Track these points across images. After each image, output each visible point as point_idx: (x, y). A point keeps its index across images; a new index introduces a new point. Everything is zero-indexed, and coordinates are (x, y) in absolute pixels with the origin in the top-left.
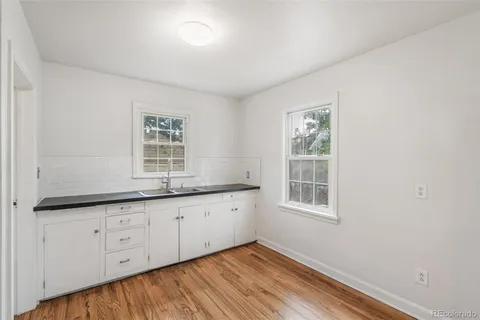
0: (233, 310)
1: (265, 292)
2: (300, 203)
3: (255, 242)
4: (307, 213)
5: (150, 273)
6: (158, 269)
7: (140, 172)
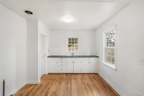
0: (77, 86)
1: (88, 85)
2: (108, 63)
3: (98, 73)
4: (108, 66)
5: (67, 74)
6: (69, 73)
7: (67, 51)
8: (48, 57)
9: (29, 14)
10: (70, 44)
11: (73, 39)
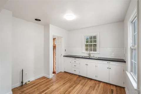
7: (84, 51)
8: (64, 56)
9: (38, 21)
10: (87, 44)
11: (91, 38)
